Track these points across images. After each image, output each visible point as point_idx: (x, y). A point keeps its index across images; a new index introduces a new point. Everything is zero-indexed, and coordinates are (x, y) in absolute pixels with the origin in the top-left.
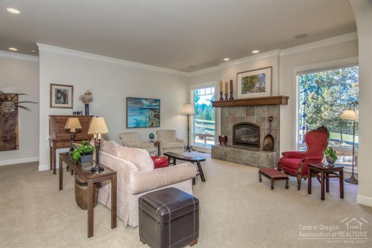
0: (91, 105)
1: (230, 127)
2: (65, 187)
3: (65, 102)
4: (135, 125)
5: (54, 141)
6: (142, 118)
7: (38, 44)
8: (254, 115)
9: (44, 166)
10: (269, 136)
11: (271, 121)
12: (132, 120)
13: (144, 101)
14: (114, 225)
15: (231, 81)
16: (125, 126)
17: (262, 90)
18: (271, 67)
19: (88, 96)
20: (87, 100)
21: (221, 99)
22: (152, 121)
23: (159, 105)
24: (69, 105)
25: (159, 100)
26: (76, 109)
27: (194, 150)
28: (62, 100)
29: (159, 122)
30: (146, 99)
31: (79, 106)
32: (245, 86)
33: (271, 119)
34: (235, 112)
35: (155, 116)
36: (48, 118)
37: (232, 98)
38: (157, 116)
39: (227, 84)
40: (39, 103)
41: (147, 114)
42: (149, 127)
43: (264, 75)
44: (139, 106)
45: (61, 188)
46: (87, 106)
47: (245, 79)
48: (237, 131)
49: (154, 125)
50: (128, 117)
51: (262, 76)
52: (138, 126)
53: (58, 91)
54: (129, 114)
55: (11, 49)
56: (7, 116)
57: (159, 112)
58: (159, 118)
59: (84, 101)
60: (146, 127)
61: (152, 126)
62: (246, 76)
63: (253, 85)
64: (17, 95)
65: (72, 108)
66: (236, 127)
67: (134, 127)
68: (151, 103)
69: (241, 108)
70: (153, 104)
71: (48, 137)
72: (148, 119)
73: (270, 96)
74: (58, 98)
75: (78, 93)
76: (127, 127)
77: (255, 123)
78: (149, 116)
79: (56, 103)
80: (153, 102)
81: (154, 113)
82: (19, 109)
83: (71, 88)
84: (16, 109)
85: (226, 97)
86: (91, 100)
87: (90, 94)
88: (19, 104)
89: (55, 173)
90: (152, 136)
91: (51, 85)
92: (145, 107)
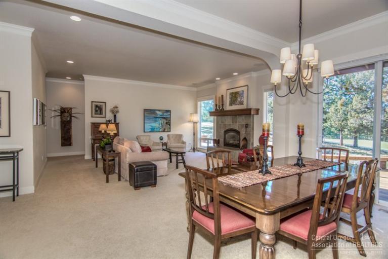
0: (118, 115)
1: (222, 132)
2: (98, 166)
3: (101, 113)
4: (150, 130)
5: (93, 139)
6: (156, 125)
7: (84, 75)
8: (236, 123)
9: (88, 156)
10: (245, 139)
11: (246, 127)
12: (148, 126)
13: (158, 112)
14: (119, 180)
15: (222, 96)
16: (143, 131)
17: (241, 103)
18: (247, 86)
19: (116, 109)
20: (115, 112)
21: (216, 110)
22: (164, 127)
23: (170, 115)
24: (103, 116)
25: (170, 111)
26: (108, 118)
27: (198, 151)
28: (99, 112)
29: (170, 128)
30: (159, 110)
31: (109, 116)
32: (231, 100)
33: (247, 126)
34: (225, 120)
35: (167, 123)
36: (90, 125)
37: (223, 109)
38: (169, 123)
39: (219, 98)
40: (84, 114)
41: (160, 122)
42: (161, 132)
43: (243, 91)
44: (154, 115)
45: (97, 167)
46: (115, 116)
47: (232, 94)
48: (226, 135)
49: (166, 130)
50: (145, 124)
51: (242, 92)
52: (152, 130)
53: (96, 106)
54: (145, 122)
55: (67, 78)
56: (65, 123)
57: (170, 120)
58: (170, 125)
59: (113, 113)
60: (159, 132)
61: (164, 131)
62: (231, 92)
63: (236, 99)
64: (71, 109)
65: (105, 117)
66: (226, 132)
67: (150, 132)
68: (163, 113)
69: (229, 117)
70: (165, 114)
71: (90, 137)
72: (160, 125)
73: (246, 108)
74: (96, 111)
75: (109, 107)
76: (144, 132)
77: (238, 129)
78: (162, 124)
79: (95, 114)
80: (165, 112)
81: (165, 121)
82: (73, 118)
83: (104, 104)
84: (71, 118)
85: (219, 108)
86: (117, 112)
87: (117, 107)
88: (72, 115)
89: (94, 160)
90: (161, 138)
91: (92, 102)
92: (159, 116)
